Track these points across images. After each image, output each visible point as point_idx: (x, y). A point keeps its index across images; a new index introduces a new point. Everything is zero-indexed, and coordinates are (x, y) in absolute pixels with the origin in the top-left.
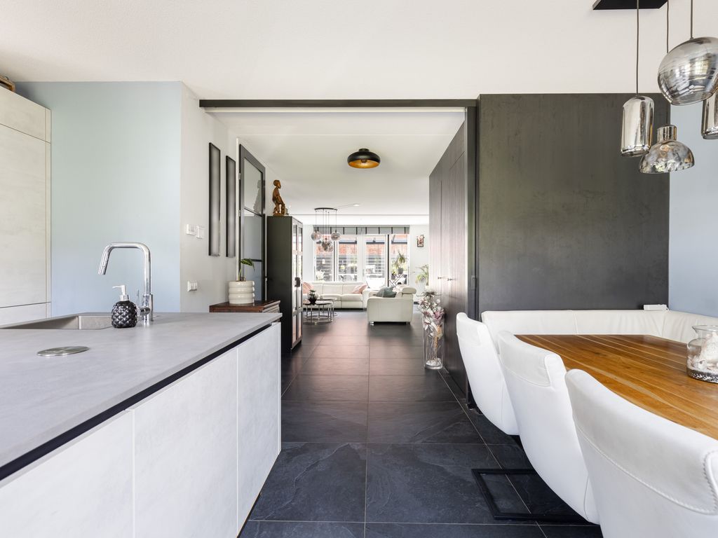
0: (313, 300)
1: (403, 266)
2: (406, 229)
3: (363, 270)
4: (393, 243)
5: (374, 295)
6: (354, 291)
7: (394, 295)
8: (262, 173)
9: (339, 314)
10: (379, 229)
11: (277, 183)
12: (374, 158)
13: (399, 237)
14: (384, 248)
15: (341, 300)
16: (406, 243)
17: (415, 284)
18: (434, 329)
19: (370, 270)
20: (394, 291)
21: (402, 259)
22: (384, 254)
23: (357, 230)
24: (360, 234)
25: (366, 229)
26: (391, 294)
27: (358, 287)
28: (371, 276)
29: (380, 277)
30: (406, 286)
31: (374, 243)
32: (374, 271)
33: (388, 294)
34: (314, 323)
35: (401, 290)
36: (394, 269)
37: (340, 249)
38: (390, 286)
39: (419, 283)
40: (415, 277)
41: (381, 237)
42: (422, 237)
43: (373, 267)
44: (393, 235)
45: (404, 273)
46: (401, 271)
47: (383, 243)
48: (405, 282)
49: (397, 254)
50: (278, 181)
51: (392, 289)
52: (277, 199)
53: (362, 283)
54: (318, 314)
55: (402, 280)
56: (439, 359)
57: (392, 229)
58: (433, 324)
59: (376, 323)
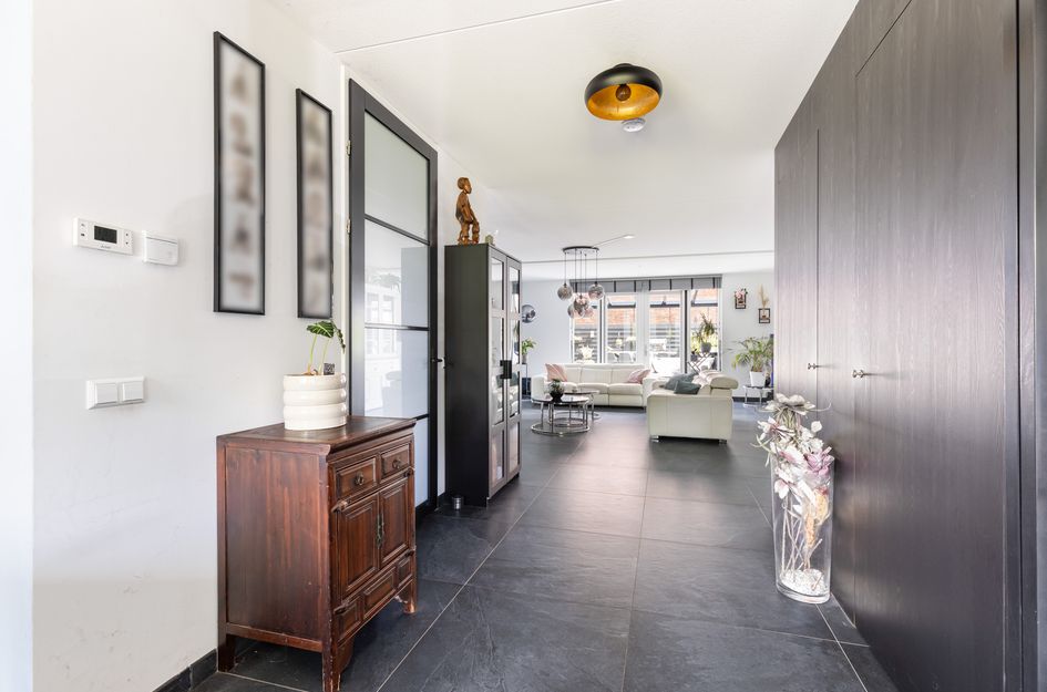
0: (556, 394)
1: (712, 340)
2: (715, 281)
3: (646, 347)
4: (693, 304)
5: (662, 387)
6: (628, 379)
7: (696, 390)
8: (428, 160)
9: (603, 416)
10: (670, 282)
11: (463, 184)
12: (648, 80)
13: (704, 294)
14: (678, 313)
15: (609, 392)
16: (716, 305)
17: (732, 369)
18: (806, 499)
19: (658, 345)
20: (696, 381)
21: (709, 328)
22: (679, 324)
23: (636, 285)
24: (641, 290)
25: (650, 284)
26: (690, 388)
27: (635, 373)
28: (659, 356)
29: (672, 356)
30: (717, 374)
31: (664, 305)
32: (664, 347)
33: (683, 387)
34: (557, 434)
35: (709, 380)
36: (695, 345)
37: (610, 315)
38: (689, 373)
39: (739, 367)
40: (732, 358)
41: (674, 297)
42: (743, 293)
43: (663, 341)
44: (694, 291)
45: (713, 350)
46: (706, 348)
47: (678, 305)
48: (714, 366)
49: (701, 321)
50: (466, 179)
51: (691, 377)
52: (465, 215)
53: (642, 367)
54: (567, 416)
55: (708, 361)
56: (817, 573)
57: (692, 281)
58: (802, 485)
59: (663, 439)
